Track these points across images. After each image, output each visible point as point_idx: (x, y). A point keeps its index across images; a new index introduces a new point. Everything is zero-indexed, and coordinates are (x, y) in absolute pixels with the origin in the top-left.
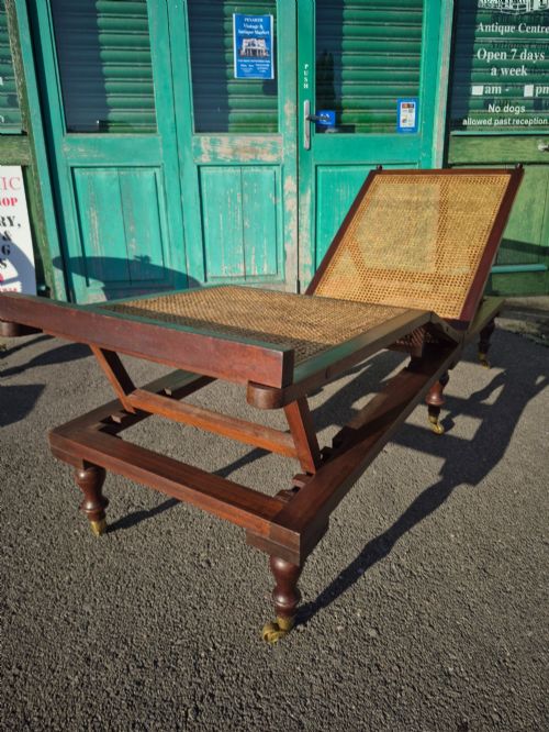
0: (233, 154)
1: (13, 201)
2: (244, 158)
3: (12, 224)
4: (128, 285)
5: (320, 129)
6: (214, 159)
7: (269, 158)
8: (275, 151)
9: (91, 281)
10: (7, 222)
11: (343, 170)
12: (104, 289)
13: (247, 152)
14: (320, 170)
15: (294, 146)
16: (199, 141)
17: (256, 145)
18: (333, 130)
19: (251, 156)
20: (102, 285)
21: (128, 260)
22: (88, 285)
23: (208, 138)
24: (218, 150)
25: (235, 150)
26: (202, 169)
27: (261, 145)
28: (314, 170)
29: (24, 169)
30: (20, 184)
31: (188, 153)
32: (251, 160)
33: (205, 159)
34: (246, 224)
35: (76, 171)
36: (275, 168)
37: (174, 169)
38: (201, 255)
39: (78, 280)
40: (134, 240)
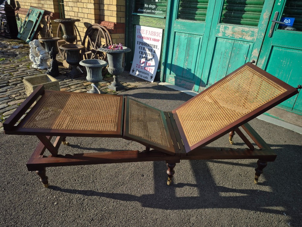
0: (232, 34)
1: (158, 41)
2: (237, 36)
3: (157, 48)
4: (181, 78)
5: (282, 27)
6: (224, 35)
7: (249, 38)
8: (252, 35)
9: (172, 72)
10: (156, 47)
11: (289, 51)
12: (175, 77)
13: (238, 34)
14: (274, 48)
15: (263, 35)
16: (219, 27)
17: (244, 31)
18: (290, 28)
19: (240, 36)
20: (175, 75)
21: (183, 69)
22: (170, 74)
23: (224, 26)
24: (227, 32)
25: (234, 32)
26: (218, 39)
27: (246, 32)
28: (270, 48)
29: (163, 30)
30: (161, 35)
31: (214, 31)
32: (240, 38)
33: (220, 35)
34: (230, 66)
35: (176, 33)
36: (251, 43)
37: (207, 37)
38: (208, 74)
39: (168, 71)
40: (187, 62)
